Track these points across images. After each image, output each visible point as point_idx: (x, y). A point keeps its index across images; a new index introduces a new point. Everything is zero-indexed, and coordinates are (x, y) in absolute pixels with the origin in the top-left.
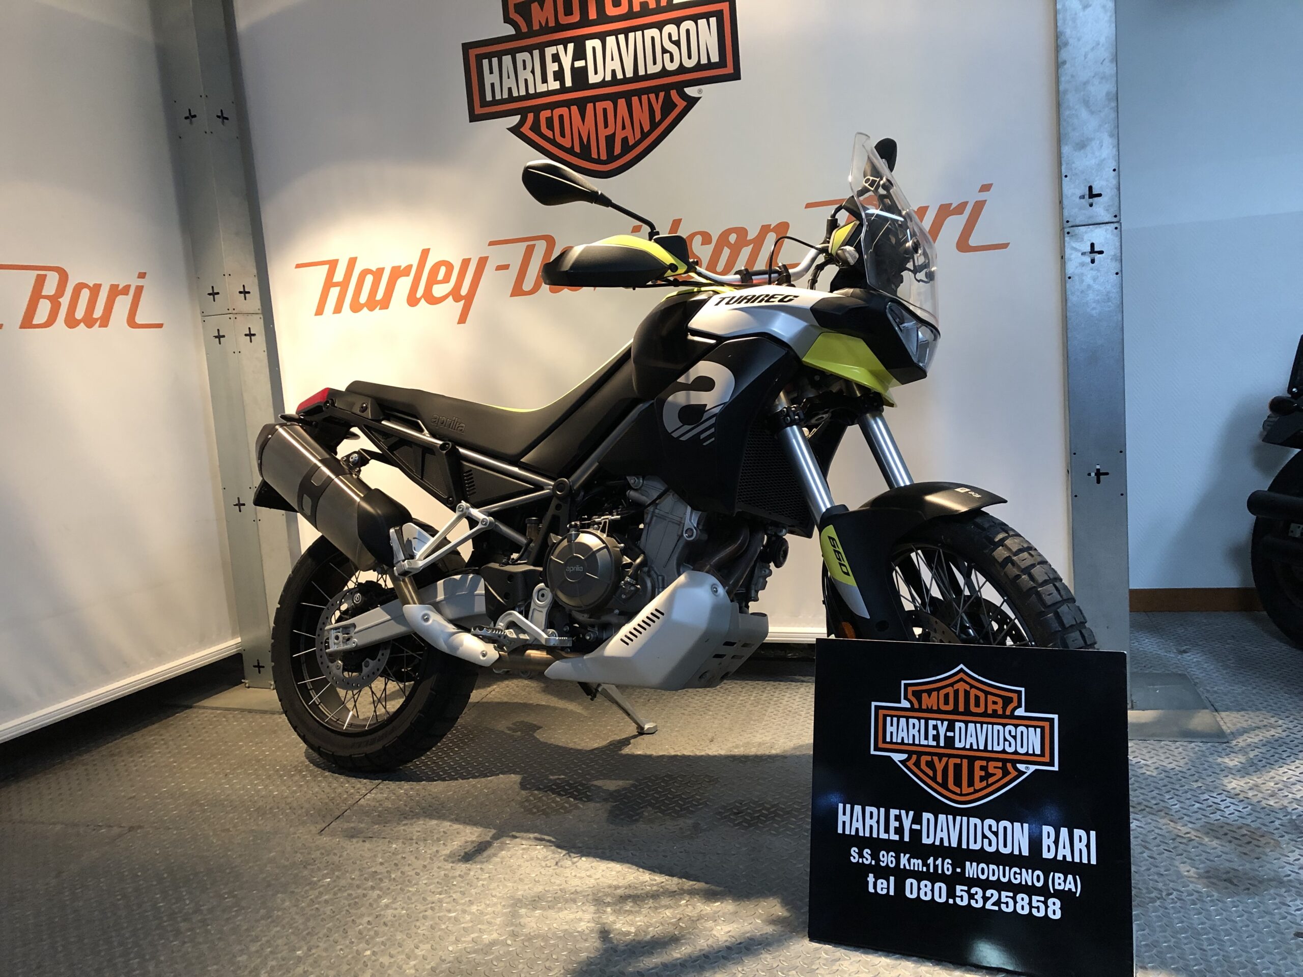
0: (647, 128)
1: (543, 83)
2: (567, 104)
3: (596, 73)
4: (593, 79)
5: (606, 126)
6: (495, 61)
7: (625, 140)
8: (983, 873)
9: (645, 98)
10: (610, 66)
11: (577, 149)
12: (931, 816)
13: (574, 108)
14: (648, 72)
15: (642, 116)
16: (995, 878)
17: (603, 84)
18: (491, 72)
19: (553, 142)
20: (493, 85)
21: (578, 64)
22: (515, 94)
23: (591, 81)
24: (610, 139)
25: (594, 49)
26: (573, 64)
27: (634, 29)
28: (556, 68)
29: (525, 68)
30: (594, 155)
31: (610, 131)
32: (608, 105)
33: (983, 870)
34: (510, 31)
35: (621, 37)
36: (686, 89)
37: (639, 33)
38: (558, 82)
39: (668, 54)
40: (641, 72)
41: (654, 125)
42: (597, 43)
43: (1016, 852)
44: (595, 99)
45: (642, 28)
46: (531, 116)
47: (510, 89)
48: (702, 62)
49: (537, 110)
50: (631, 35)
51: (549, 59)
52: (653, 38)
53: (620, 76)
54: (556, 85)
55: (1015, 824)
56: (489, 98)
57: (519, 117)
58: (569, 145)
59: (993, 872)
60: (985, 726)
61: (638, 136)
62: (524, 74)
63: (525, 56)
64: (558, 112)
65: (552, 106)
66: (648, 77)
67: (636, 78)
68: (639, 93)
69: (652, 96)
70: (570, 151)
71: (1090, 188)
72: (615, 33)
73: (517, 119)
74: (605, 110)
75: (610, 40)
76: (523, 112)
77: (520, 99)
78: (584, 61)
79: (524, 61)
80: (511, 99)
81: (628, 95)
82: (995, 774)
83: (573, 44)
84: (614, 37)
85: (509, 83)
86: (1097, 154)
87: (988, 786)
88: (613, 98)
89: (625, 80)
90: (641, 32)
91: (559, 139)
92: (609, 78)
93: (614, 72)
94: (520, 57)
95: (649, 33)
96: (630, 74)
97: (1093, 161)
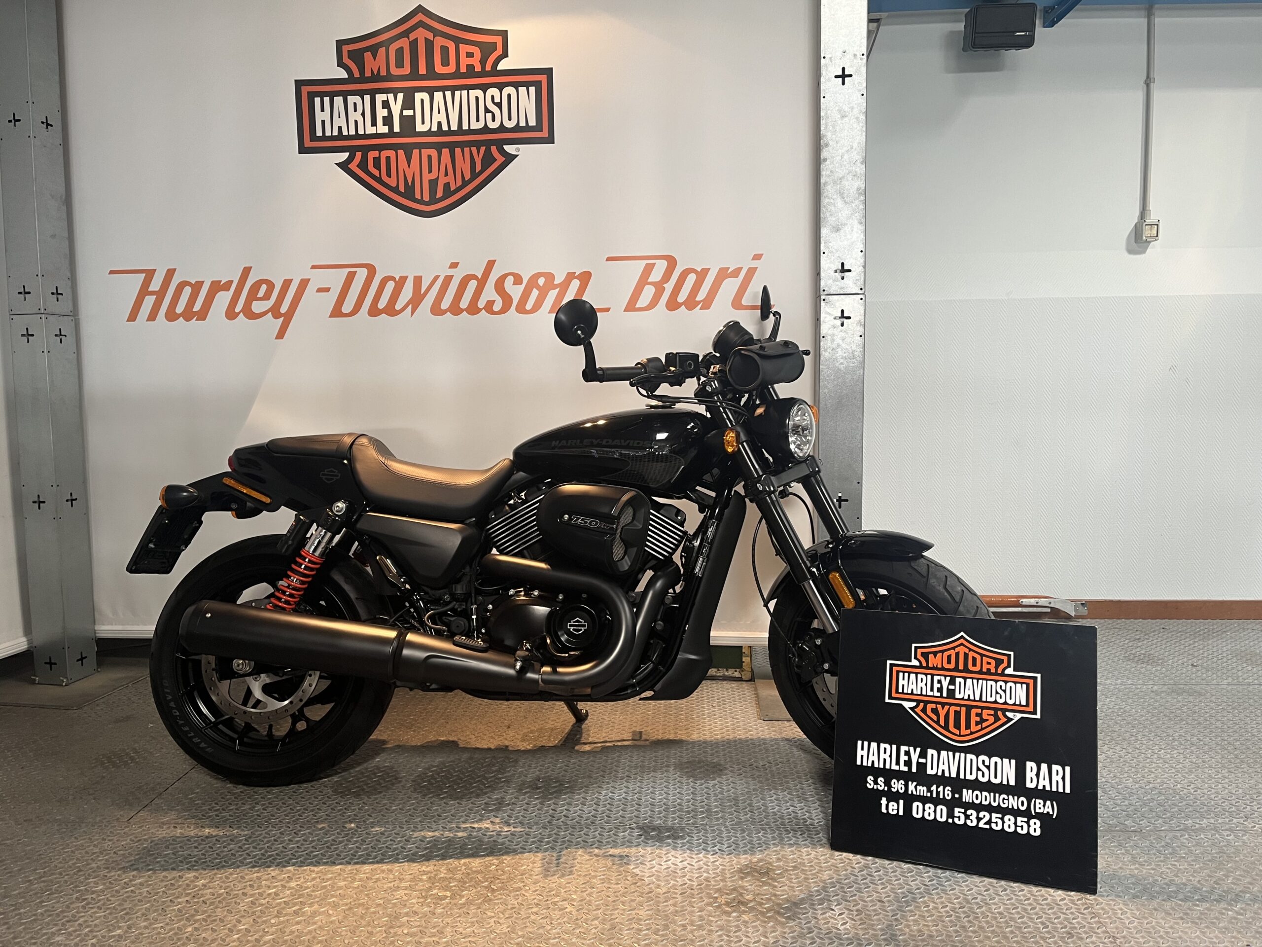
0: (468, 177)
1: (372, 126)
2: (395, 147)
3: (423, 123)
4: (420, 128)
5: (430, 171)
6: (327, 100)
7: (447, 186)
8: (977, 798)
9: (467, 150)
10: (436, 118)
11: (402, 189)
12: (935, 753)
13: (401, 152)
14: (471, 128)
15: (464, 166)
16: (986, 803)
17: (429, 133)
18: (323, 110)
19: (379, 180)
20: (323, 122)
21: (407, 113)
22: (345, 133)
23: (417, 130)
24: (433, 183)
25: (422, 101)
26: (401, 113)
27: (461, 88)
28: (386, 114)
29: (355, 111)
30: (418, 196)
31: (433, 176)
32: (433, 153)
33: (977, 796)
34: (343, 74)
35: (448, 94)
36: (505, 147)
37: (465, 93)
38: (387, 127)
39: (490, 114)
40: (465, 127)
41: (474, 175)
42: (425, 96)
43: (1005, 782)
44: (420, 146)
45: (469, 88)
46: (359, 155)
47: (340, 128)
48: (521, 125)
49: (366, 150)
50: (457, 93)
51: (379, 105)
52: (477, 98)
53: (445, 128)
54: (385, 129)
55: (1004, 759)
56: (319, 133)
57: (348, 154)
58: (394, 185)
59: (985, 798)
60: (980, 681)
61: (459, 183)
62: (354, 116)
63: (357, 99)
64: (385, 154)
65: (380, 148)
66: (470, 132)
67: (460, 131)
68: (462, 145)
69: (474, 149)
70: (395, 190)
71: (843, 264)
72: (443, 89)
73: (346, 155)
74: (430, 157)
75: (438, 95)
76: (352, 150)
77: (349, 137)
78: (412, 111)
79: (355, 104)
80: (340, 136)
81: (451, 146)
82: (987, 720)
83: (402, 94)
84: (441, 93)
85: (339, 122)
86: (849, 236)
87: (982, 729)
88: (439, 147)
89: (450, 133)
90: (466, 91)
91: (385, 178)
92: (434, 128)
93: (440, 124)
94: (351, 99)
95: (474, 93)
96: (454, 127)
97: (846, 243)
